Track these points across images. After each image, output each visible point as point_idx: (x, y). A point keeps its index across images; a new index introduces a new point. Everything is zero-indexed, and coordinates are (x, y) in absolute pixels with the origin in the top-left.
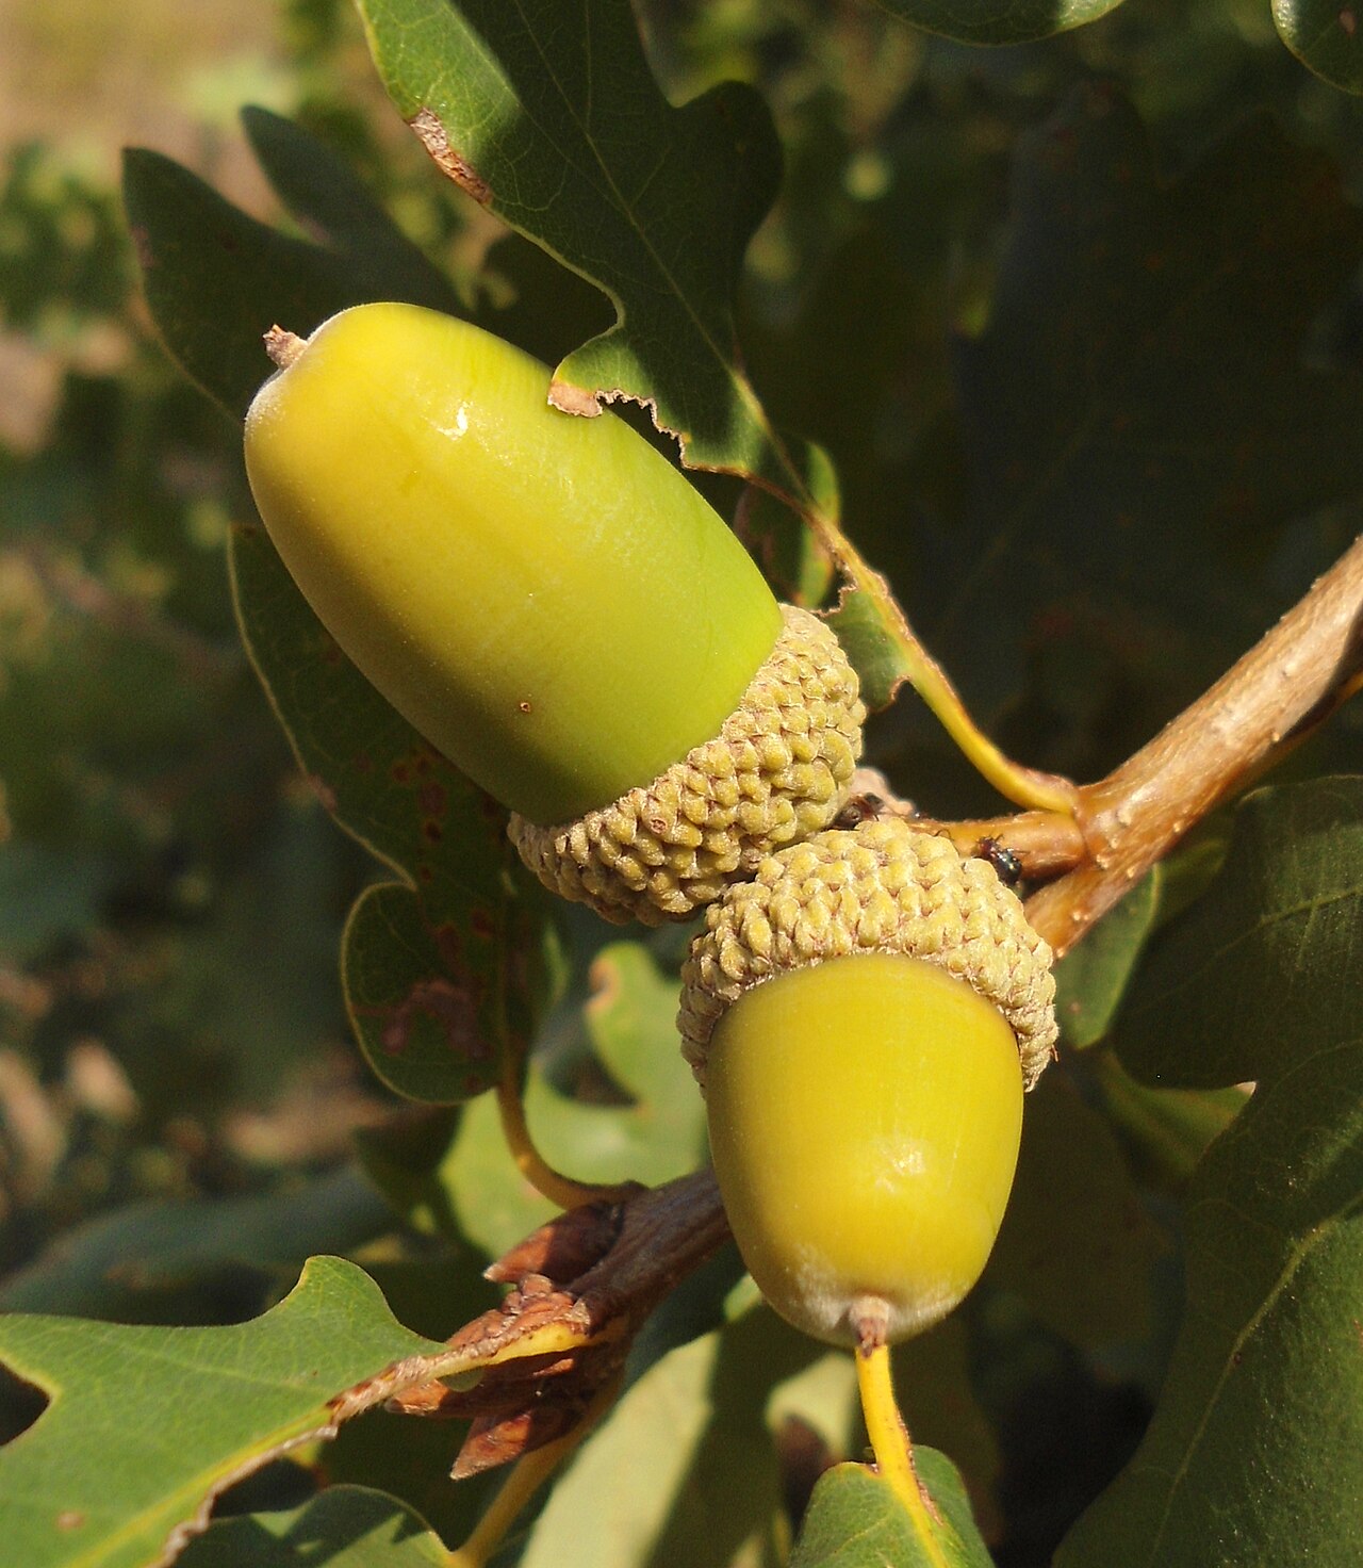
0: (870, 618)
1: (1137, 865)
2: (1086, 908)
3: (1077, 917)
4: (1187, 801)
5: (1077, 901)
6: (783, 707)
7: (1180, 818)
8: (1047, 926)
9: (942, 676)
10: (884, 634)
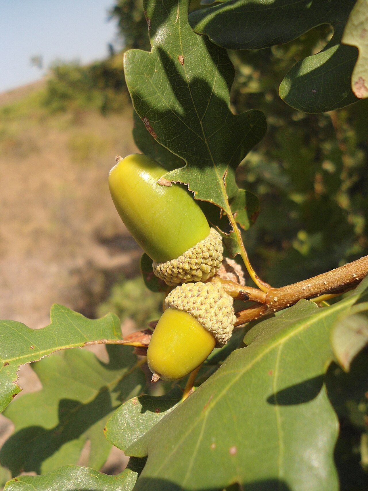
0: (235, 238)
1: (277, 309)
2: (263, 313)
3: (261, 313)
4: (292, 301)
5: (262, 310)
6: (190, 258)
7: (289, 304)
8: (254, 312)
9: (247, 256)
10: (237, 243)
